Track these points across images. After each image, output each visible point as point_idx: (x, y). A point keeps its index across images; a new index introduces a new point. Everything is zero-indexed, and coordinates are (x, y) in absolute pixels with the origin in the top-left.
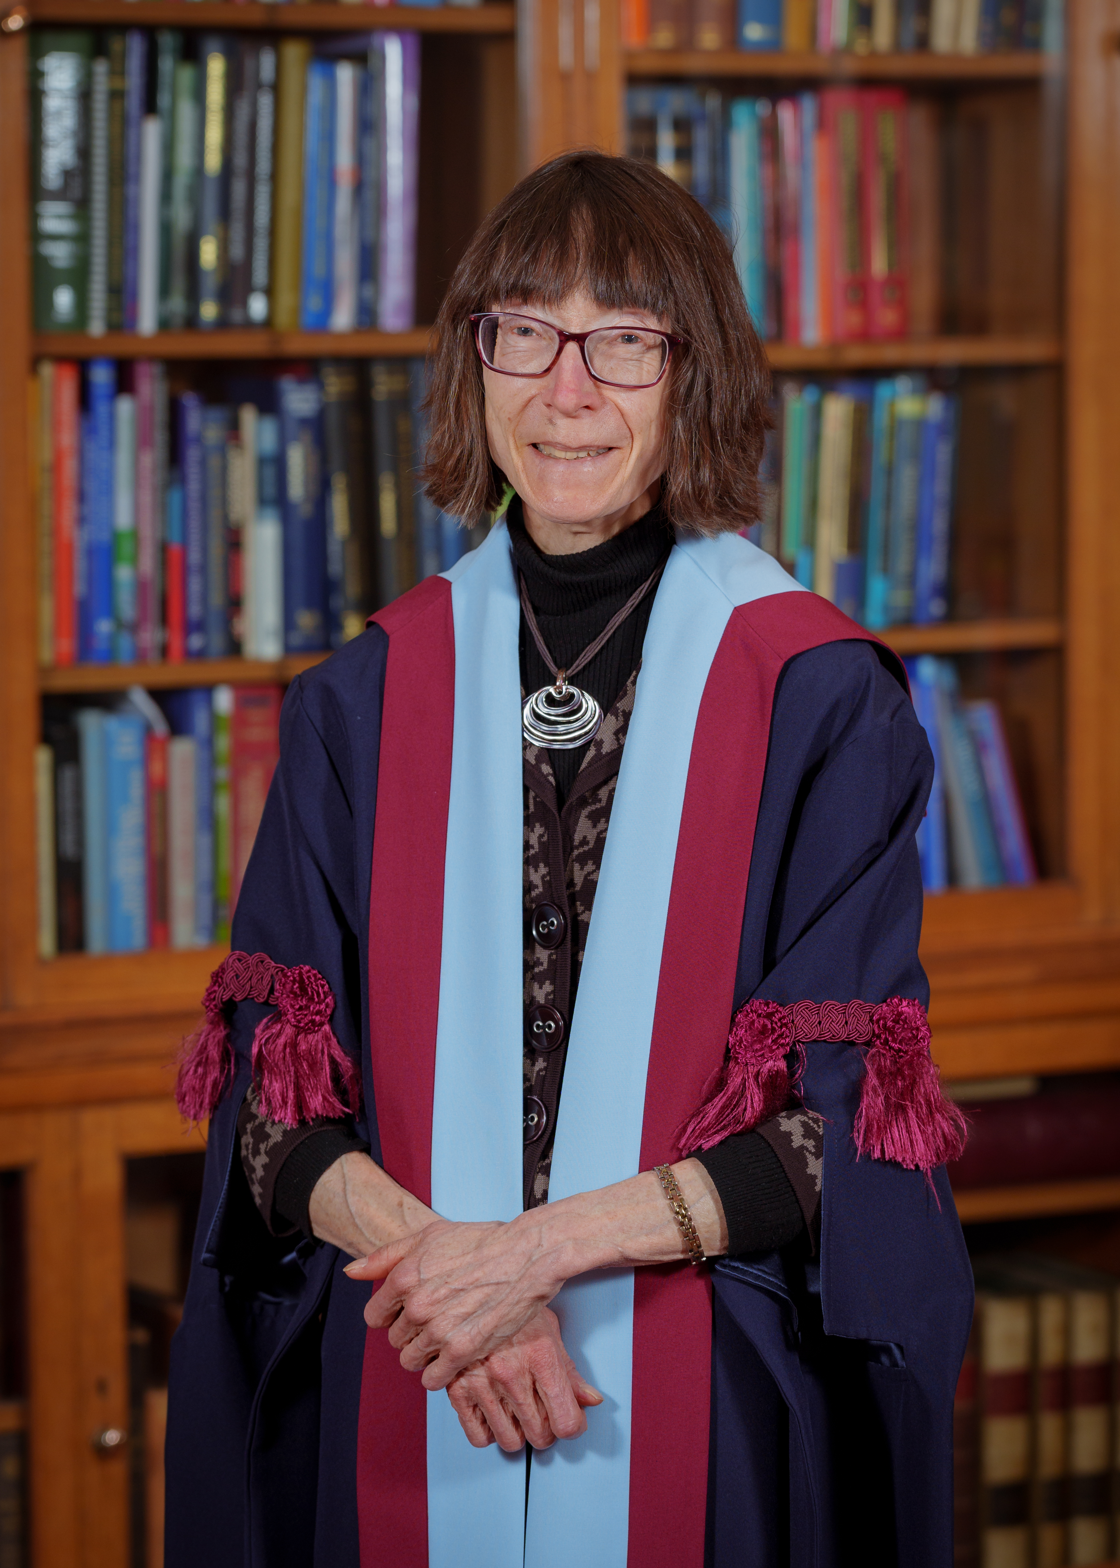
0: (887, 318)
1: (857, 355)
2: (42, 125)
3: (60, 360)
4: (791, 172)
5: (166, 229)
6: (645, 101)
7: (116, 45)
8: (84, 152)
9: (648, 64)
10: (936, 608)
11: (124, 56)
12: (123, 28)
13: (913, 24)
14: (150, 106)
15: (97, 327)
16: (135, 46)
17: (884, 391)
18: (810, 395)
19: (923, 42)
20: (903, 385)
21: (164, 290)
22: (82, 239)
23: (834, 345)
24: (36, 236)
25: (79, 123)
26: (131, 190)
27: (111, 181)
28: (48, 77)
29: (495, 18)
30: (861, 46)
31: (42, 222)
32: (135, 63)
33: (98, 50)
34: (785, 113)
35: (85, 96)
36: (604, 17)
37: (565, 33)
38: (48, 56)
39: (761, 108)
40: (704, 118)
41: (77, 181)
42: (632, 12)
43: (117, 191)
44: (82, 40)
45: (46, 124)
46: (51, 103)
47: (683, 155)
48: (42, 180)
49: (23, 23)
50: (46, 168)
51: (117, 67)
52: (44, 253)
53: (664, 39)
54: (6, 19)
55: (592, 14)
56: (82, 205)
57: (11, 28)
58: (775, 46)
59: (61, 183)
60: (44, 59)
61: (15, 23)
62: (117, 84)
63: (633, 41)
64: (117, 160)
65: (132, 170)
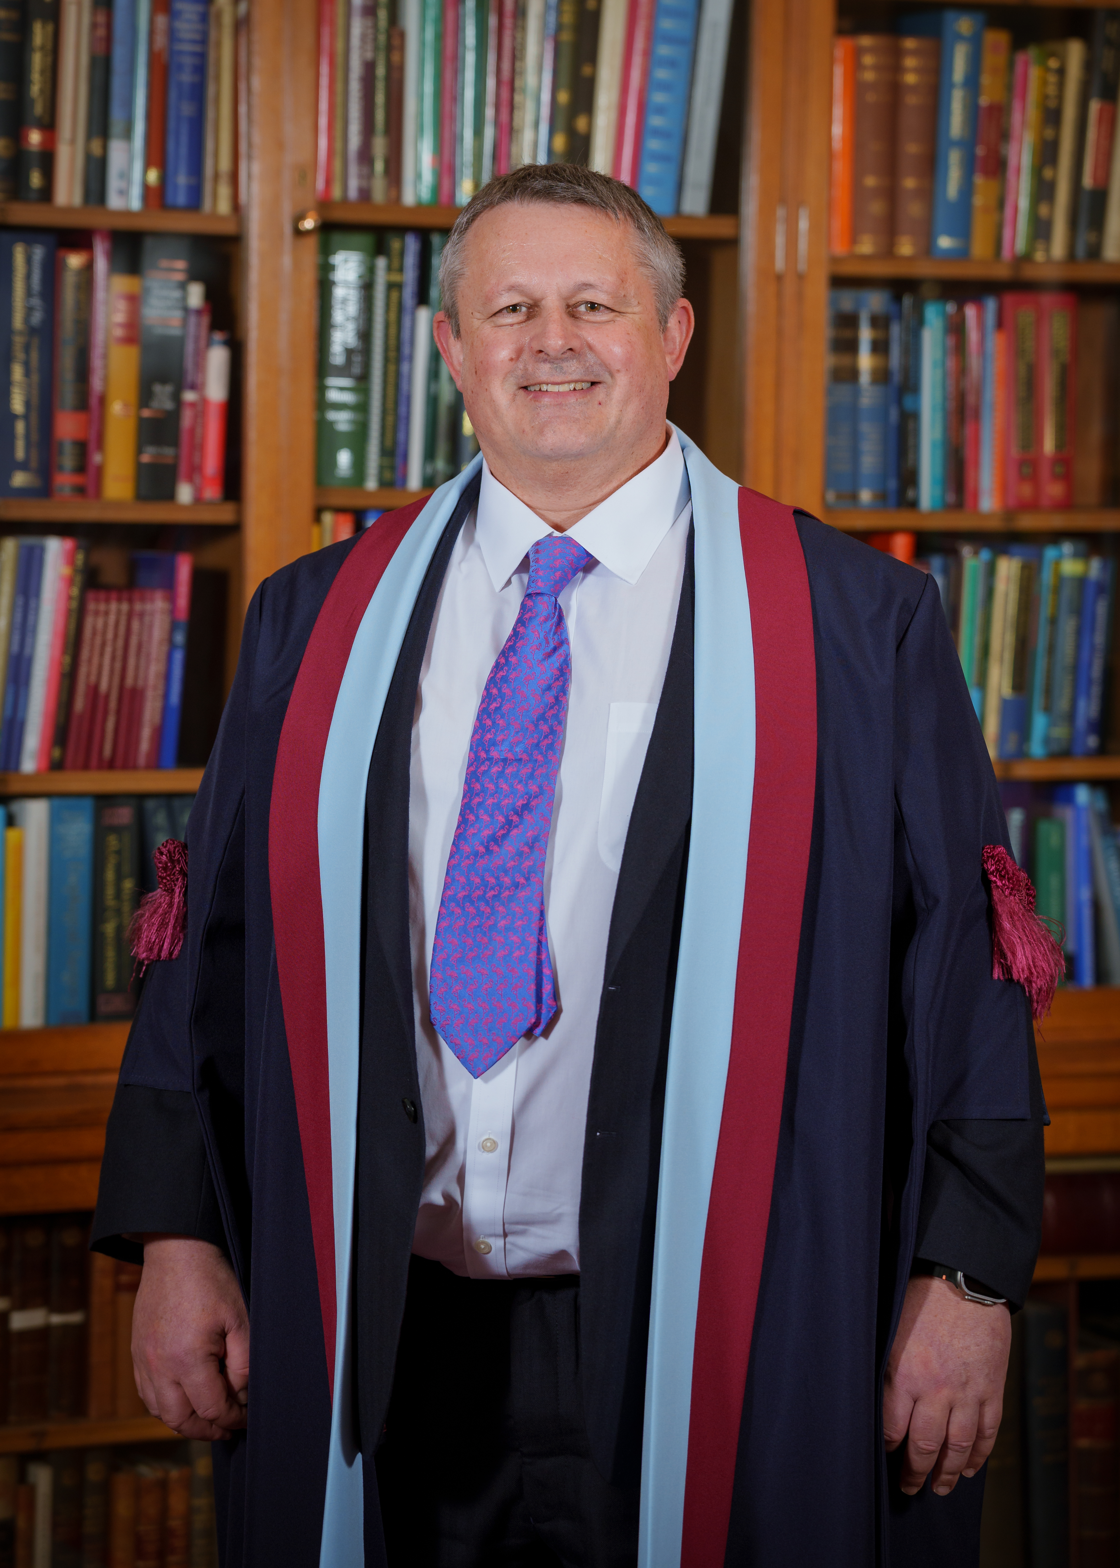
0: (1054, 490)
1: (1028, 522)
2: (332, 311)
3: (339, 510)
4: (974, 361)
5: (432, 401)
6: (847, 301)
7: (395, 245)
8: (365, 335)
9: (851, 269)
10: (1092, 741)
11: (402, 254)
12: (401, 230)
13: (1085, 237)
14: (423, 298)
15: (371, 484)
16: (412, 244)
17: (1050, 553)
18: (985, 555)
19: (1095, 252)
20: (1067, 548)
21: (429, 454)
22: (362, 408)
23: (1007, 513)
24: (322, 405)
25: (360, 310)
26: (405, 367)
27: (386, 360)
28: (337, 271)
29: (721, 227)
30: (1039, 256)
31: (329, 394)
32: (411, 260)
33: (379, 248)
34: (970, 312)
35: (367, 287)
36: (814, 228)
37: (780, 241)
38: (337, 253)
39: (951, 308)
40: (900, 316)
41: (357, 359)
42: (839, 224)
43: (392, 368)
44: (366, 240)
45: (335, 310)
46: (339, 292)
47: (880, 347)
48: (330, 357)
49: (315, 224)
50: (333, 347)
51: (396, 264)
52: (328, 419)
53: (866, 247)
54: (303, 221)
55: (804, 225)
56: (363, 380)
57: (305, 228)
58: (962, 254)
59: (345, 361)
60: (334, 255)
61: (309, 224)
62: (395, 278)
63: (839, 249)
64: (392, 342)
65: (406, 350)
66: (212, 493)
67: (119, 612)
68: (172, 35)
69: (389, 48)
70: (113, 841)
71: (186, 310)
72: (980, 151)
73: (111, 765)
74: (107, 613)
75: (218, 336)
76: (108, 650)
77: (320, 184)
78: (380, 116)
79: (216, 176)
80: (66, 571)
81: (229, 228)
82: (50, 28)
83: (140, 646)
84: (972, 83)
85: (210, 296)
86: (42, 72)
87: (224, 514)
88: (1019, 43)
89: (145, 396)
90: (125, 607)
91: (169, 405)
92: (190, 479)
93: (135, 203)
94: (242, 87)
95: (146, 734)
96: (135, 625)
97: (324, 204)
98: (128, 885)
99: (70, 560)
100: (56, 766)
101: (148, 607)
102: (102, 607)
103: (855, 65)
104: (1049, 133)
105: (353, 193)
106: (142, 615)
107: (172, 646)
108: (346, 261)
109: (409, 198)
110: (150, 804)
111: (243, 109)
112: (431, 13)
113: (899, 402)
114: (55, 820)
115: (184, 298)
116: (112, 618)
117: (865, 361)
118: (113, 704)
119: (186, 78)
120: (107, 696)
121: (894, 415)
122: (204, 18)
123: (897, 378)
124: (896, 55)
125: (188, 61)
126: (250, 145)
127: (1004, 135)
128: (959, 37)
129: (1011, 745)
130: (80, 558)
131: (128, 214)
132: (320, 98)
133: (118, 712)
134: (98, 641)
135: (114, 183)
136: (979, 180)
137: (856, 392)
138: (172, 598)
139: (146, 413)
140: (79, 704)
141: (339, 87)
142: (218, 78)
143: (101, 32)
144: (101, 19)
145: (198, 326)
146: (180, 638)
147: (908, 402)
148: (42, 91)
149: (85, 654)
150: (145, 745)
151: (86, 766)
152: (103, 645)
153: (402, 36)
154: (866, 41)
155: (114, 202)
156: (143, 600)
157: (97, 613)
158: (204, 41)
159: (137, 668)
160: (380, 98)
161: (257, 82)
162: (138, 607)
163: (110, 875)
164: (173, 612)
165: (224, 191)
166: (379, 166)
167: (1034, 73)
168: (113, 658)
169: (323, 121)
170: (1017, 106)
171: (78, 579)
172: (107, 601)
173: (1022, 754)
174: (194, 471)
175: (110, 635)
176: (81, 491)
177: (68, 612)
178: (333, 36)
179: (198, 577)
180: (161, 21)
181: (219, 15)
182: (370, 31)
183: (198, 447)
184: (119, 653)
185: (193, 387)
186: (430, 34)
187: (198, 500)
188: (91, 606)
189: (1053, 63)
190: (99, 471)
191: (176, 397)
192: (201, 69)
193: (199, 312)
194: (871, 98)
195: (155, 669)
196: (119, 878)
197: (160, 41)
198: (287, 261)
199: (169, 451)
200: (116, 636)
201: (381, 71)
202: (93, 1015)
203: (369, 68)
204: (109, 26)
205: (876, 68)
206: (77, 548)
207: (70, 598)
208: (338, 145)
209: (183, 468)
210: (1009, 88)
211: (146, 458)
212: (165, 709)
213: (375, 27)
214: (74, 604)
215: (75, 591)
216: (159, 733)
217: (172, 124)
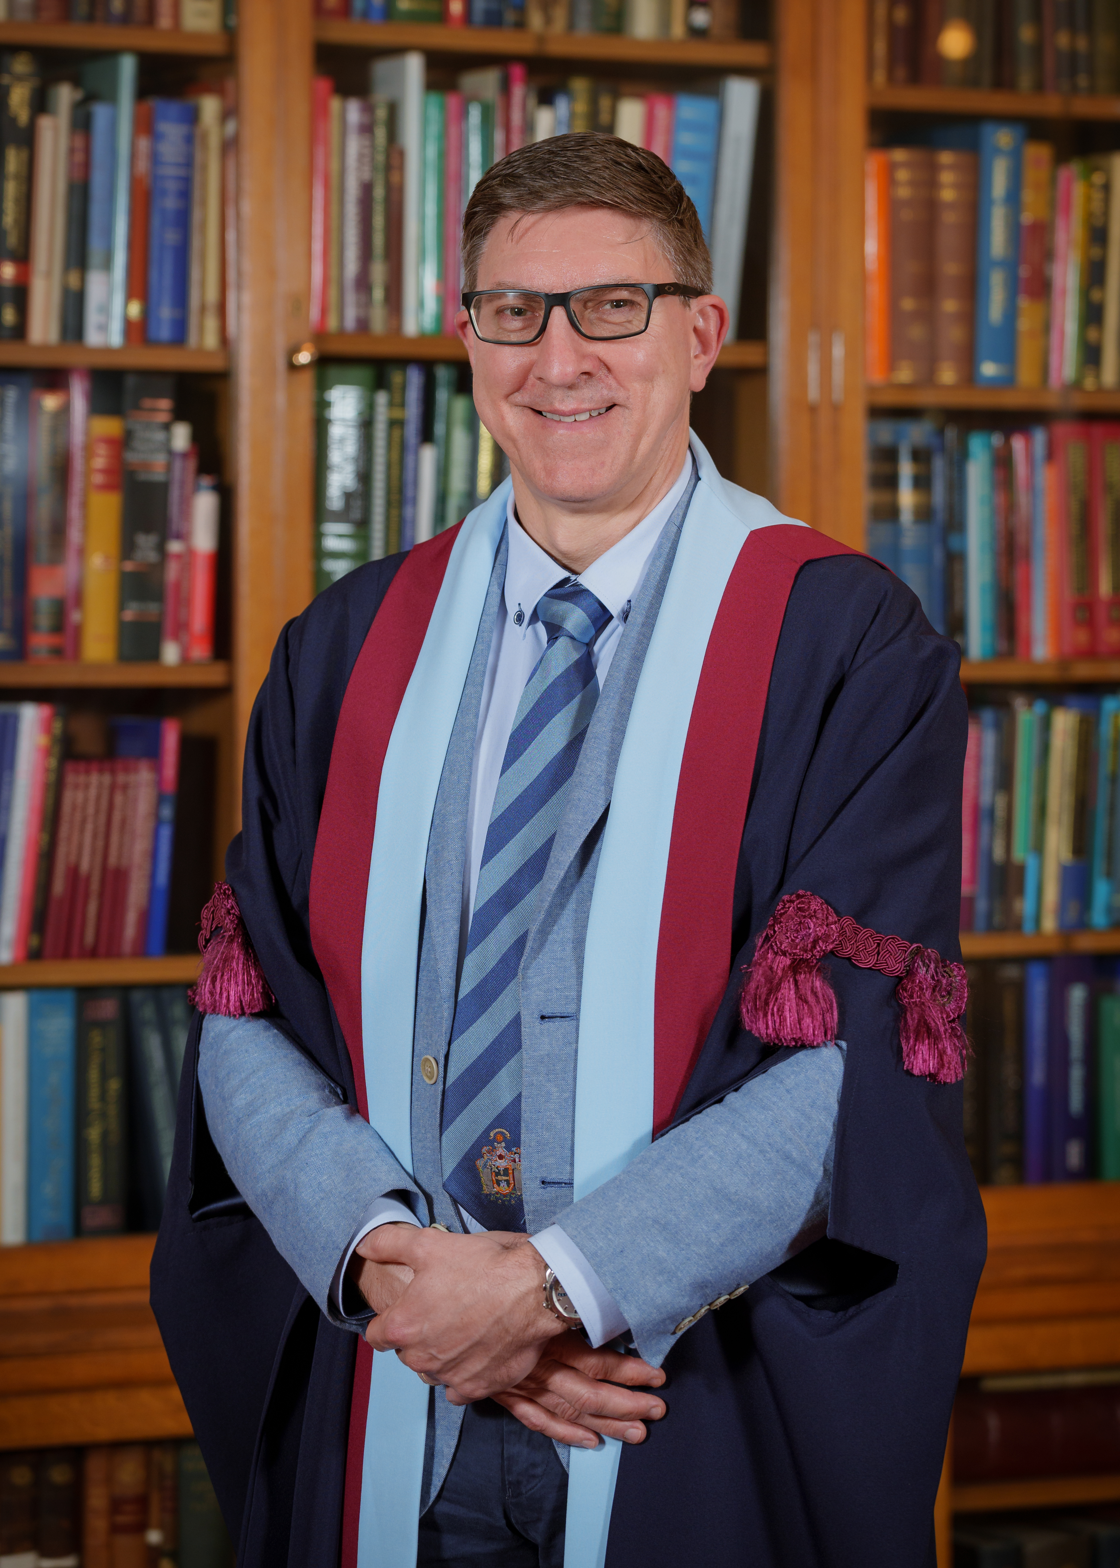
0: (1114, 637)
1: (1084, 671)
2: (328, 452)
4: (1022, 498)
6: (886, 433)
7: (396, 378)
8: (365, 477)
9: (889, 398)
11: (404, 388)
12: (403, 362)
14: (427, 435)
16: (414, 378)
17: (1110, 705)
18: (1040, 707)
22: (362, 556)
23: (1063, 661)
24: (319, 554)
25: (359, 450)
26: (408, 511)
27: (389, 504)
28: (333, 407)
29: (749, 355)
30: (1089, 383)
31: (326, 541)
32: (413, 394)
33: (380, 382)
34: (1018, 444)
35: (366, 425)
36: (850, 354)
37: (813, 370)
38: (334, 387)
39: (997, 439)
40: (942, 449)
41: (358, 504)
42: (875, 350)
43: (394, 512)
44: (365, 373)
45: (331, 450)
46: (336, 431)
47: (922, 483)
48: (327, 501)
49: (312, 358)
50: (330, 490)
51: (397, 399)
52: (325, 569)
53: (905, 374)
54: (297, 354)
55: (838, 351)
56: (362, 526)
57: (300, 362)
58: (1008, 381)
59: (344, 505)
60: (329, 391)
61: (304, 357)
62: (397, 414)
63: (877, 377)
64: (395, 482)
65: (409, 493)
66: (200, 652)
67: (100, 786)
68: (155, 158)
69: (388, 168)
70: (96, 1038)
71: (170, 453)
72: (1024, 272)
73: (93, 953)
74: (87, 786)
75: (206, 481)
76: (89, 827)
77: (314, 313)
78: (378, 240)
79: (203, 309)
80: (42, 740)
81: (216, 364)
82: (24, 155)
83: (124, 822)
84: (1014, 198)
85: (196, 438)
86: (17, 201)
87: (214, 675)
88: (1061, 158)
89: (127, 548)
90: (107, 779)
91: (152, 556)
92: (176, 637)
93: (116, 338)
94: (231, 213)
95: (131, 918)
96: (119, 799)
97: (320, 336)
98: (115, 1085)
99: (47, 728)
100: (34, 955)
101: (132, 778)
102: (82, 779)
103: (888, 180)
104: (1096, 252)
105: (350, 322)
106: (125, 787)
107: (158, 822)
108: (344, 398)
109: (411, 327)
110: (137, 996)
111: (231, 236)
112: (434, 129)
113: (944, 541)
114: (33, 1015)
115: (169, 440)
116: (93, 792)
117: (907, 498)
118: (95, 886)
119: (170, 203)
120: (88, 878)
121: (938, 556)
122: (189, 140)
123: (941, 516)
124: (933, 169)
125: (172, 186)
126: (239, 273)
127: (1048, 255)
128: (997, 151)
129: (1072, 914)
130: (58, 726)
131: (107, 351)
132: (313, 222)
133: (101, 895)
134: (78, 817)
135: (92, 318)
136: (1024, 303)
137: (897, 533)
138: (158, 768)
139: (129, 566)
140: (59, 886)
141: (334, 208)
142: (204, 203)
143: (79, 157)
144: (79, 143)
145: (185, 471)
146: (167, 812)
147: (954, 542)
148: (16, 221)
149: (64, 830)
150: (130, 930)
151: (65, 954)
152: (84, 821)
153: (402, 154)
154: (899, 155)
155: (93, 337)
156: (127, 770)
157: (76, 786)
158: (189, 163)
159: (121, 846)
160: (378, 221)
161: (247, 207)
162: (121, 778)
163: (94, 1075)
164: (159, 783)
165: (211, 324)
166: (378, 294)
167: (1079, 190)
168: (95, 836)
169: (317, 247)
170: (1060, 224)
171: (56, 750)
172: (88, 772)
173: (1083, 925)
174: (180, 629)
175: (91, 810)
176: (58, 652)
177: (46, 786)
178: (327, 156)
179: (187, 744)
180: (144, 144)
181: (205, 137)
182: (367, 151)
183: (184, 601)
184: (102, 829)
185: (179, 536)
186: (432, 151)
187: (185, 659)
188: (71, 778)
189: (1098, 178)
190: (78, 631)
191: (161, 548)
192: (185, 194)
193: (185, 456)
194: (907, 215)
195: (140, 847)
196: (104, 1078)
197: (143, 165)
198: (280, 399)
199: (153, 608)
200: (97, 811)
201: (379, 192)
202: (79, 1230)
203: (367, 189)
204: (87, 150)
205: (912, 183)
206: (54, 715)
207: (47, 770)
208: (334, 272)
209: (169, 625)
210: (1052, 205)
211: (129, 615)
212: (152, 890)
213: (373, 146)
214: (52, 777)
215: (53, 763)
216: (145, 918)
217: (155, 253)
